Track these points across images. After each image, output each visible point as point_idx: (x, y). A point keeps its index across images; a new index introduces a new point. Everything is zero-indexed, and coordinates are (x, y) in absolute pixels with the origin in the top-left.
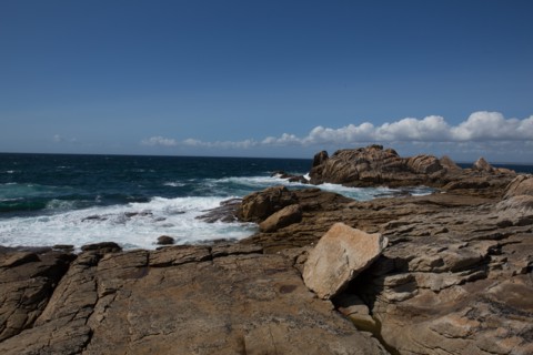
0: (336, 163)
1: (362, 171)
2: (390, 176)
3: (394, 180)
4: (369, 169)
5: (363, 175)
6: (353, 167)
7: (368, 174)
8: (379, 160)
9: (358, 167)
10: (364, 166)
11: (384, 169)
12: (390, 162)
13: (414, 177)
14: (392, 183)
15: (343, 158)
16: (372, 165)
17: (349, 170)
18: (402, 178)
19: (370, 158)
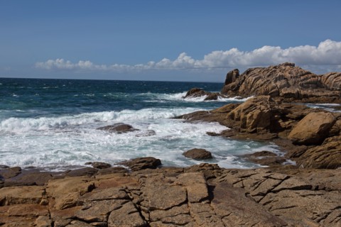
0: (256, 80)
1: (282, 87)
2: (308, 92)
3: (312, 96)
4: (288, 85)
5: (283, 91)
6: (273, 84)
7: (289, 91)
8: (297, 77)
9: (278, 84)
10: (283, 82)
11: (302, 85)
12: (307, 79)
13: (330, 93)
14: (311, 99)
15: (261, 75)
16: (290, 82)
17: (270, 87)
18: (319, 94)
19: (287, 75)
